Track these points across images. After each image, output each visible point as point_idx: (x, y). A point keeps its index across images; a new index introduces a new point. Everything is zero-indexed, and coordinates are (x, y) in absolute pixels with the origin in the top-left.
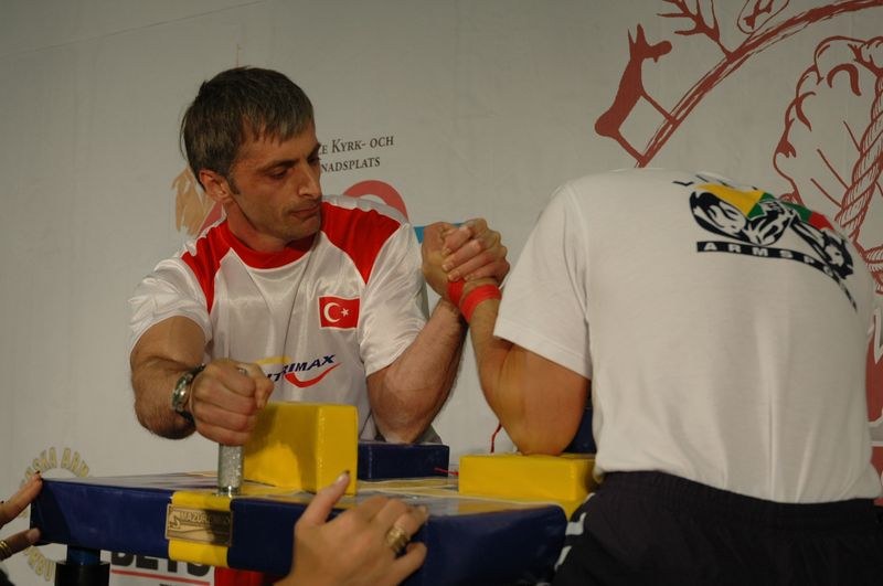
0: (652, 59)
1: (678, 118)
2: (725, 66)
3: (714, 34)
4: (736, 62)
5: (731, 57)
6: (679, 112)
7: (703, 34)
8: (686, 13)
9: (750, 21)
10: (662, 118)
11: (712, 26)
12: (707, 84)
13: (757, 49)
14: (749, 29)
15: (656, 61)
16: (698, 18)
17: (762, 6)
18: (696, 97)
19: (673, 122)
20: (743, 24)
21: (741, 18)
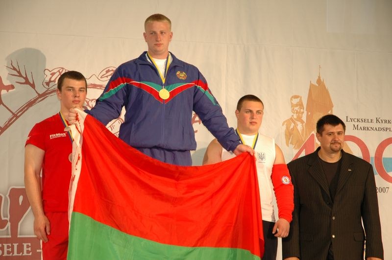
0: (6, 91)
1: (18, 115)
2: (37, 99)
3: (33, 86)
4: (41, 99)
5: (40, 96)
6: (19, 113)
7: (28, 85)
8: (21, 76)
9: (48, 84)
10: (11, 114)
11: (32, 83)
12: (30, 104)
13: (51, 95)
14: (47, 87)
15: (8, 91)
16: (26, 79)
17: (52, 79)
18: (26, 108)
19: (16, 116)
20: (45, 84)
21: (44, 83)
